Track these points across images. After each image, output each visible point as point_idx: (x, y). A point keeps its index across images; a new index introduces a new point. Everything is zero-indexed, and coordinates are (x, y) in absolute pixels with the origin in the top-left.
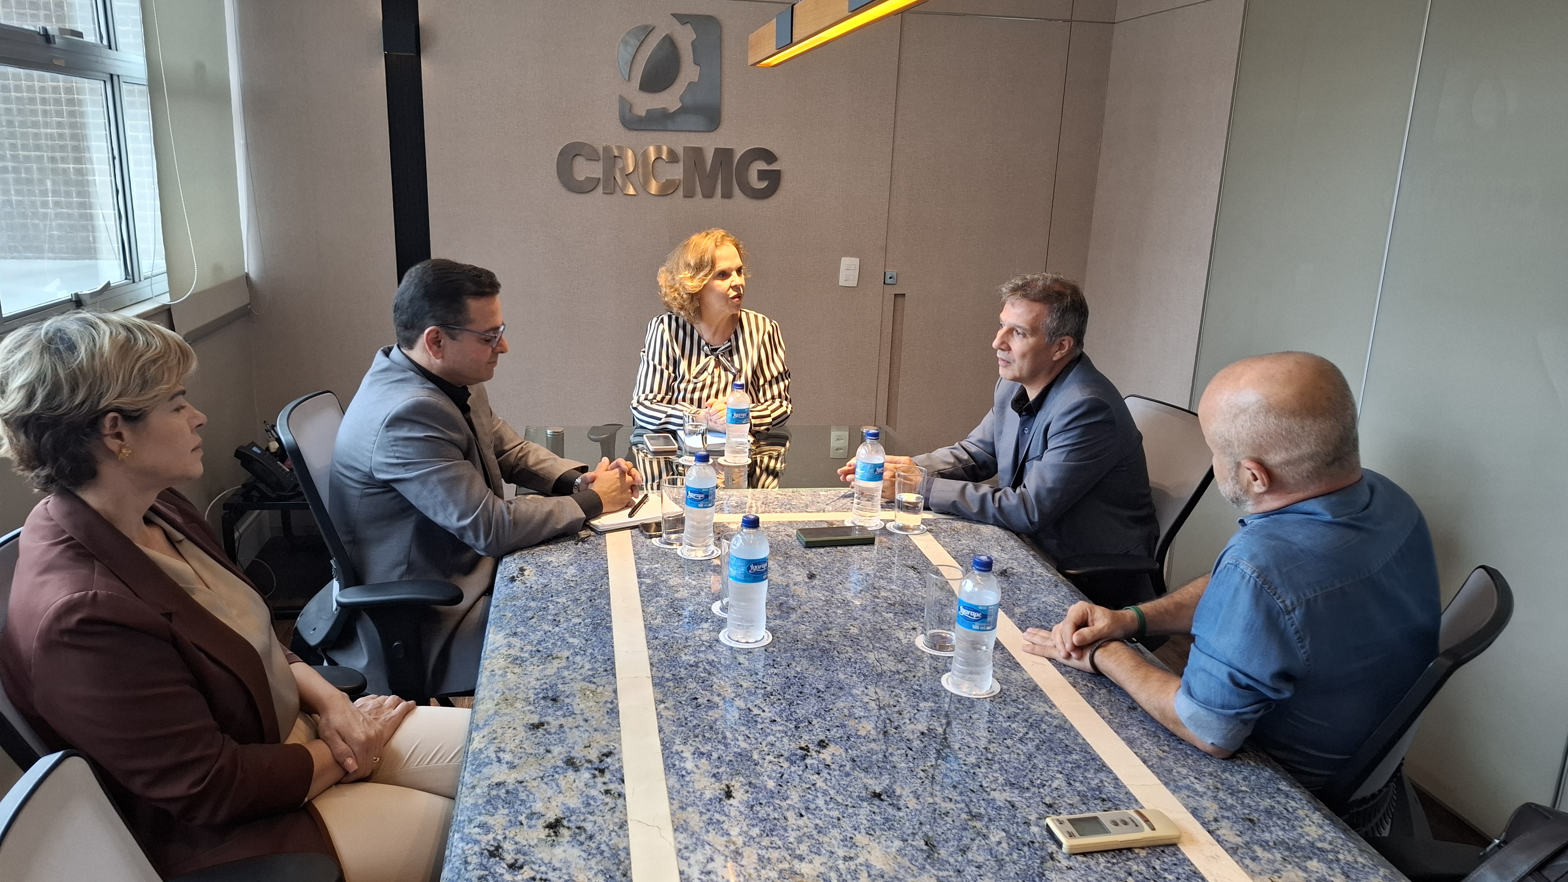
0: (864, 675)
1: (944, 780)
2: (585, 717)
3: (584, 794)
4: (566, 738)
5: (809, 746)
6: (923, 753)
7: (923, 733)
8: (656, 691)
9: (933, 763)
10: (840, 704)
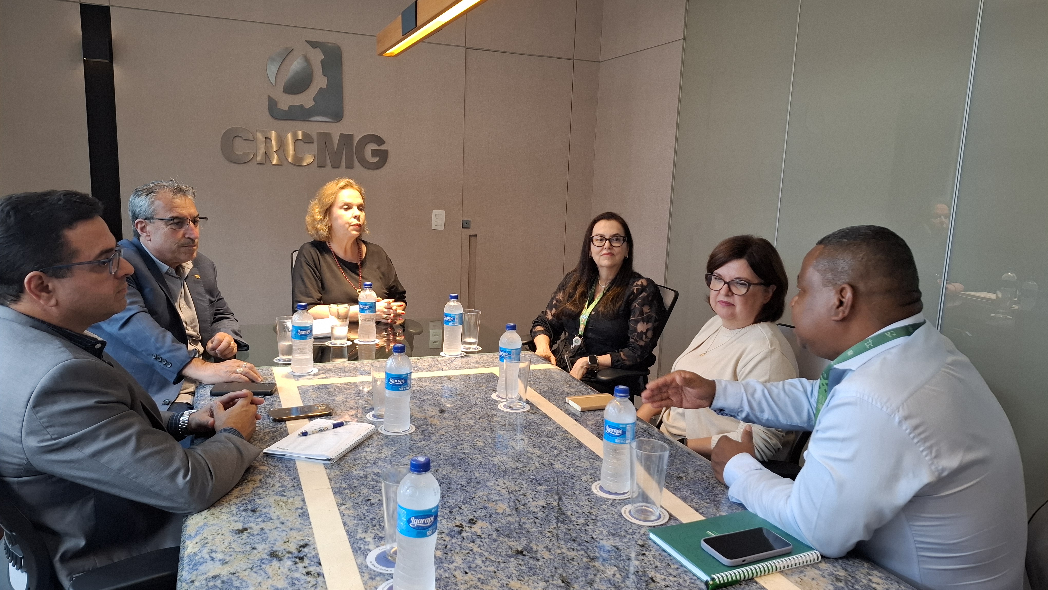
0: (493, 472)
1: (566, 537)
2: (281, 520)
3: (289, 577)
4: (268, 537)
5: (462, 523)
6: (547, 520)
7: (543, 507)
8: (336, 497)
9: (555, 526)
10: (480, 493)
